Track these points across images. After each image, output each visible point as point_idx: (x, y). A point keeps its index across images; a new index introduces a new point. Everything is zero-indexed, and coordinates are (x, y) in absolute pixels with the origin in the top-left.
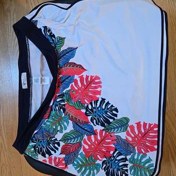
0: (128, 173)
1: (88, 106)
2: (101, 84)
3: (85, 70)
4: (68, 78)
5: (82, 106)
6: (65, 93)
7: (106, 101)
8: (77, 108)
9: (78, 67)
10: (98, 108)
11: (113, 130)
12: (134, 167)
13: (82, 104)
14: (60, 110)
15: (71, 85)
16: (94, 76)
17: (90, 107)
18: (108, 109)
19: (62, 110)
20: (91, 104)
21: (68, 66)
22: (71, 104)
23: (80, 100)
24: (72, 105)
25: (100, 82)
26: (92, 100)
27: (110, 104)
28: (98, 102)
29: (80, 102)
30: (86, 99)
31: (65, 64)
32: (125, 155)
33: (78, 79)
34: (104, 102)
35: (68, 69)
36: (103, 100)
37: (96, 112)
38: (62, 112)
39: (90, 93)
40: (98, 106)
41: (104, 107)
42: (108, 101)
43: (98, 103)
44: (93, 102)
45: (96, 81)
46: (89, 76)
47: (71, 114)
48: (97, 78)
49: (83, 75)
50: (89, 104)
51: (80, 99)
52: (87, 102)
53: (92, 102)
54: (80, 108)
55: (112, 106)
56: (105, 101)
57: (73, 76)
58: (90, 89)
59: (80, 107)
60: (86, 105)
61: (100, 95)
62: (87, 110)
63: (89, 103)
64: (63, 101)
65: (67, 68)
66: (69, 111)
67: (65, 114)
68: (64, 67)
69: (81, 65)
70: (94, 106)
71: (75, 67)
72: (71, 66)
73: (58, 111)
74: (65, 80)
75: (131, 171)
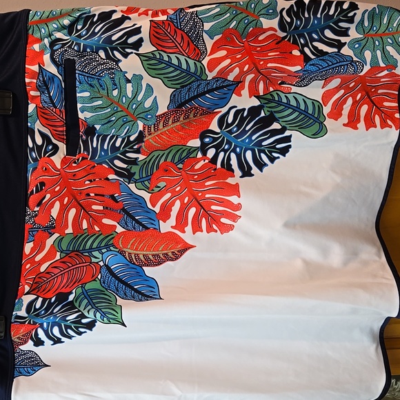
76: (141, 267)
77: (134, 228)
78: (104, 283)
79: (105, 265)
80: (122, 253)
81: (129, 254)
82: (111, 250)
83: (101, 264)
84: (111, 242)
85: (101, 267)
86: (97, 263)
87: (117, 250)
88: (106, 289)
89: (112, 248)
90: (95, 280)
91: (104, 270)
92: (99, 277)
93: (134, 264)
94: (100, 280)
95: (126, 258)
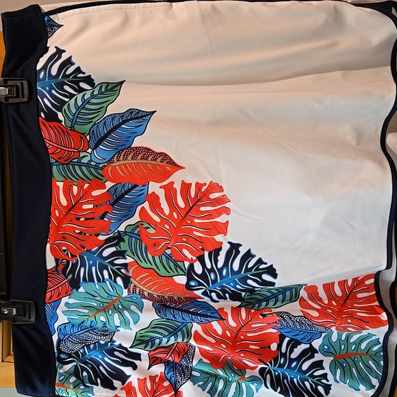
0: (328, 381)
1: (192, 266)
2: (226, 205)
3: (178, 166)
4: (130, 190)
5: (176, 266)
6: (125, 232)
7: (243, 251)
8: (163, 272)
9: (159, 160)
10: (220, 270)
11: (264, 304)
12: (337, 363)
13: (175, 262)
14: (115, 281)
15: (139, 208)
16: (205, 184)
17: (198, 269)
18: (248, 270)
19: (119, 280)
20: (201, 259)
21: (130, 158)
22: (144, 264)
23: (168, 252)
24: (149, 266)
25: (223, 200)
26: (203, 250)
27: (253, 256)
28: (219, 255)
29: (169, 257)
30: (187, 248)
31: (123, 150)
32: (308, 341)
33: (161, 193)
34: (238, 252)
35: (130, 165)
36: (235, 247)
37: (214, 282)
38: (122, 285)
39: (197, 231)
40: (220, 264)
41: (236, 266)
42: (249, 250)
43: (219, 258)
44: (206, 254)
45: (212, 196)
46: (191, 184)
47: (145, 289)
48: (215, 187)
49: (173, 183)
50: (195, 261)
51: (169, 248)
52: (189, 256)
53: (204, 255)
54: (172, 274)
55: (260, 261)
56: (240, 249)
57: (146, 185)
58: (196, 221)
59: (171, 269)
60: (187, 264)
61: (225, 234)
62: (190, 278)
63: (194, 258)
64: (122, 254)
65: (127, 162)
66: (139, 282)
67: (129, 291)
68: (118, 160)
69: (166, 155)
70: (209, 266)
71: (150, 159)
72: (139, 158)
73: (108, 282)
74: (123, 195)
75: (334, 374)
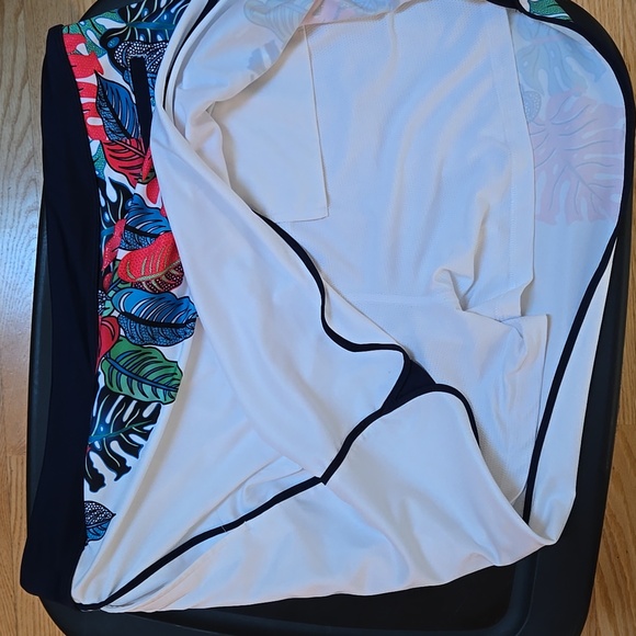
76: (169, 292)
77: (140, 244)
78: (133, 337)
79: (121, 313)
80: (137, 286)
81: (147, 282)
82: (121, 289)
83: (116, 314)
84: (116, 278)
85: (117, 318)
86: (109, 315)
87: (129, 285)
88: (141, 346)
89: (120, 286)
90: (118, 341)
91: (124, 321)
92: (122, 333)
93: (160, 292)
94: (126, 337)
95: (145, 290)
